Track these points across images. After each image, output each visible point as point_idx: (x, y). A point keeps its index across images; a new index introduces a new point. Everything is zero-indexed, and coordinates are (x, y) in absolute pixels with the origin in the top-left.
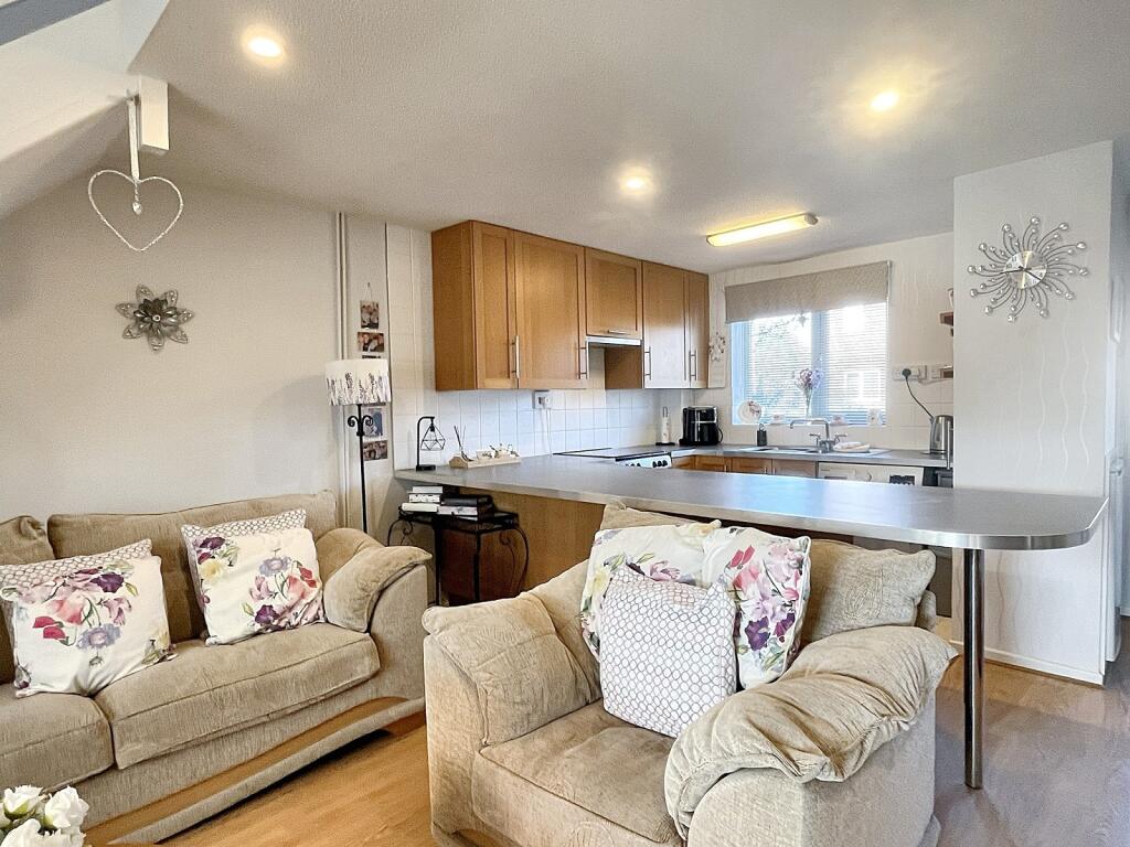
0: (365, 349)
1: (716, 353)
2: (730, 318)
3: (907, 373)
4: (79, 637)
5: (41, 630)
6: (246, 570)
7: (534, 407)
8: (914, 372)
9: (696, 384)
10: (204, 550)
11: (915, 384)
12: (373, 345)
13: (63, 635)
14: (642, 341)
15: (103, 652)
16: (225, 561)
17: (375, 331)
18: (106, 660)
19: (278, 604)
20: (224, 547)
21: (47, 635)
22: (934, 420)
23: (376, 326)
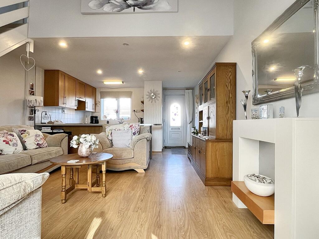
0: (30, 94)
1: (98, 105)
2: (101, 98)
3: (134, 111)
4: (12, 144)
5: (5, 142)
6: (32, 136)
7: (62, 112)
8: (136, 111)
9: (94, 111)
10: (22, 132)
11: (135, 113)
12: (32, 94)
13: (9, 144)
14: (86, 100)
15: (17, 147)
16: (27, 134)
17: (33, 90)
18: (17, 149)
19: (40, 143)
20: (26, 132)
21: (6, 143)
22: (139, 119)
23: (33, 89)
